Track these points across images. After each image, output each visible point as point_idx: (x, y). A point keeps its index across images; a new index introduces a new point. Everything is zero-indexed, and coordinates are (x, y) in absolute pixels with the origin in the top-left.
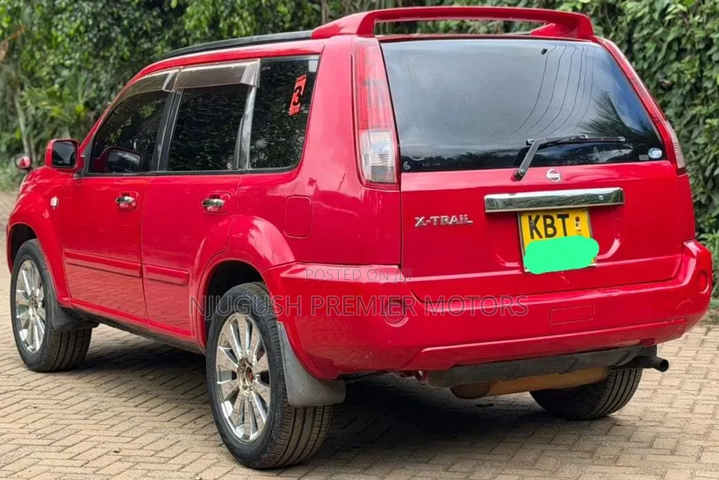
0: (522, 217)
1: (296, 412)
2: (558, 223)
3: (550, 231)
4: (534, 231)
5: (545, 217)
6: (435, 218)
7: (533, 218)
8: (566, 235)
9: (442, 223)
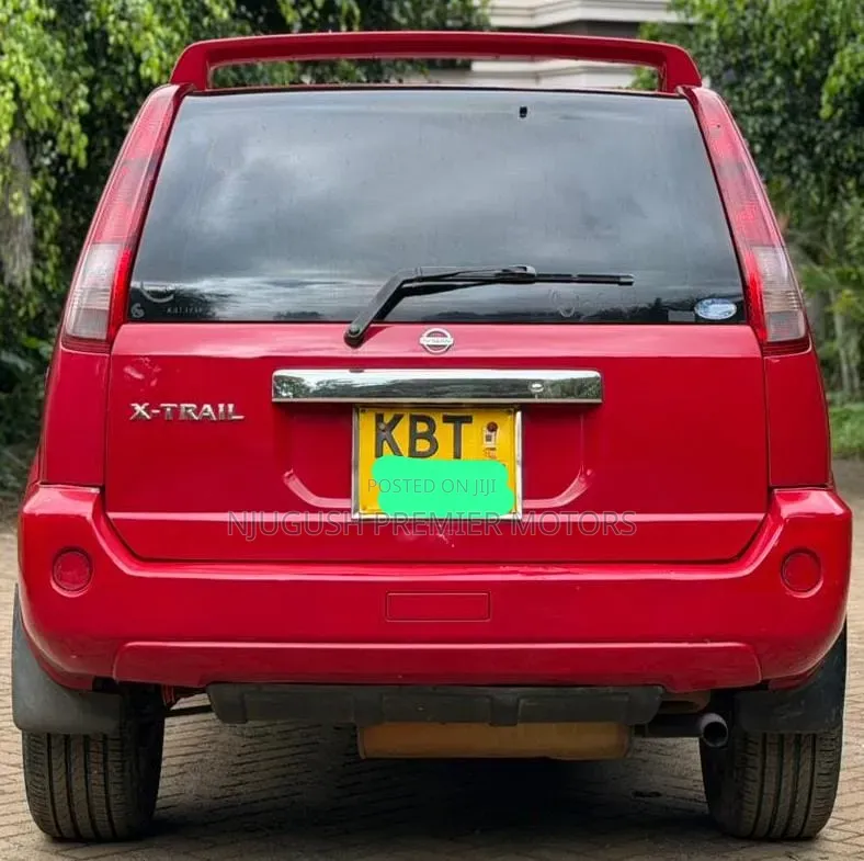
0: (361, 415)
1: (49, 743)
2: (444, 432)
3: (423, 445)
4: (385, 443)
5: (414, 420)
6: (168, 407)
7: (388, 418)
8: (457, 455)
9: (182, 417)
